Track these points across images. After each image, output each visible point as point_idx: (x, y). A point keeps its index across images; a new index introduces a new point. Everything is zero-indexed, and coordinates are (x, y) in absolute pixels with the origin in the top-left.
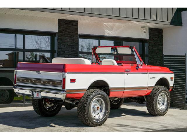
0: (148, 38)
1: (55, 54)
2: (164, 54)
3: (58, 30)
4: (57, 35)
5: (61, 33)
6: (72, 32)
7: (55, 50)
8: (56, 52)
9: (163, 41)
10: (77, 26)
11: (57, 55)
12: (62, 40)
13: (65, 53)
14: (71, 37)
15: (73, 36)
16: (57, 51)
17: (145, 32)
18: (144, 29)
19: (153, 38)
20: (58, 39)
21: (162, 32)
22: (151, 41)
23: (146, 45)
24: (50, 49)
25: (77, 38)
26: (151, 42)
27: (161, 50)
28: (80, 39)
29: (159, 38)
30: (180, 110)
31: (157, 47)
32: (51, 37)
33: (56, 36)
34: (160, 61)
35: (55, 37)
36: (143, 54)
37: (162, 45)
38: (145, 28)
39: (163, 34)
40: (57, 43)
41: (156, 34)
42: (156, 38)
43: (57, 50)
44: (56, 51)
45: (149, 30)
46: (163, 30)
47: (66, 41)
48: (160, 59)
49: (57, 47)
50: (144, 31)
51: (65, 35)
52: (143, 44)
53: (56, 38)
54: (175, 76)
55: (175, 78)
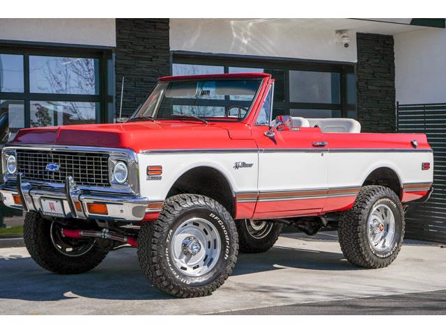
0: (356, 61)
1: (109, 104)
2: (398, 103)
3: (117, 41)
4: (114, 55)
5: (124, 50)
6: (154, 47)
7: (109, 94)
8: (112, 101)
9: (394, 67)
10: (168, 29)
11: (114, 107)
12: (126, 67)
13: (135, 101)
14: (151, 61)
15: (158, 58)
16: (116, 97)
17: (346, 45)
18: (344, 37)
19: (368, 61)
20: (115, 66)
21: (393, 45)
22: (364, 68)
23: (351, 79)
24: (94, 94)
25: (168, 62)
26: (365, 70)
27: (391, 92)
28: (174, 65)
29: (383, 58)
30: (442, 247)
31: (379, 85)
32: (97, 60)
33: (111, 58)
34: (388, 122)
35: (109, 61)
36: (342, 102)
37: (393, 80)
38: (345, 34)
39: (395, 51)
40: (115, 76)
41: (376, 48)
42: (377, 61)
43: (114, 95)
44: (112, 97)
45: (357, 38)
46: (394, 38)
47: (138, 72)
48: (387, 115)
49: (114, 88)
50: (346, 41)
51: (135, 55)
52: (341, 76)
53: (111, 64)
54: (435, 159)
55: (435, 164)
